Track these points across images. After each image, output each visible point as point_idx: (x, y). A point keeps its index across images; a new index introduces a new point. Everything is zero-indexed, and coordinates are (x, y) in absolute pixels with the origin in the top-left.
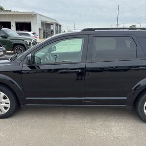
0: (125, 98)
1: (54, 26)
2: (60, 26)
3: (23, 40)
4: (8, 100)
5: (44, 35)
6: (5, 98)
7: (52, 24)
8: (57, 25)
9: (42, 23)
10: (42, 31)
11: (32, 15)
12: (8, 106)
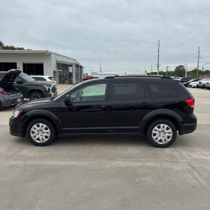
0: (138, 127)
1: (74, 67)
2: (81, 67)
3: (41, 86)
4: (49, 131)
5: (60, 80)
6: (46, 129)
7: (71, 66)
8: (77, 66)
9: (57, 64)
10: (58, 75)
11: (46, 55)
12: (49, 135)
